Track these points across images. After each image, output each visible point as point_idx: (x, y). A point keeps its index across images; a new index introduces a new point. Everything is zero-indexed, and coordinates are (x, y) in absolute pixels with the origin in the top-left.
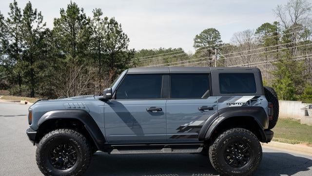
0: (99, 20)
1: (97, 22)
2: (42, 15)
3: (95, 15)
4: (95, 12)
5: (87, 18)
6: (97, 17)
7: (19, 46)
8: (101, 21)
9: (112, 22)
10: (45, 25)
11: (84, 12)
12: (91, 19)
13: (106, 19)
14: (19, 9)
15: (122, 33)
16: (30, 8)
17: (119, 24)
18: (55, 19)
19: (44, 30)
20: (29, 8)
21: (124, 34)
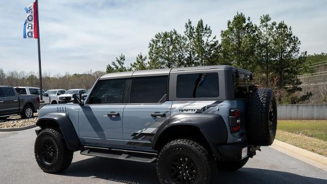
0: (266, 26)
1: (265, 28)
2: (211, 29)
3: (262, 21)
4: (263, 18)
5: (254, 26)
6: (264, 24)
7: (193, 58)
8: (269, 27)
9: (282, 26)
10: (215, 38)
11: (251, 21)
12: (258, 26)
13: (274, 24)
14: (192, 27)
15: (292, 36)
16: (202, 24)
17: (288, 27)
18: (222, 31)
19: (213, 43)
20: (200, 24)
21: (294, 37)
